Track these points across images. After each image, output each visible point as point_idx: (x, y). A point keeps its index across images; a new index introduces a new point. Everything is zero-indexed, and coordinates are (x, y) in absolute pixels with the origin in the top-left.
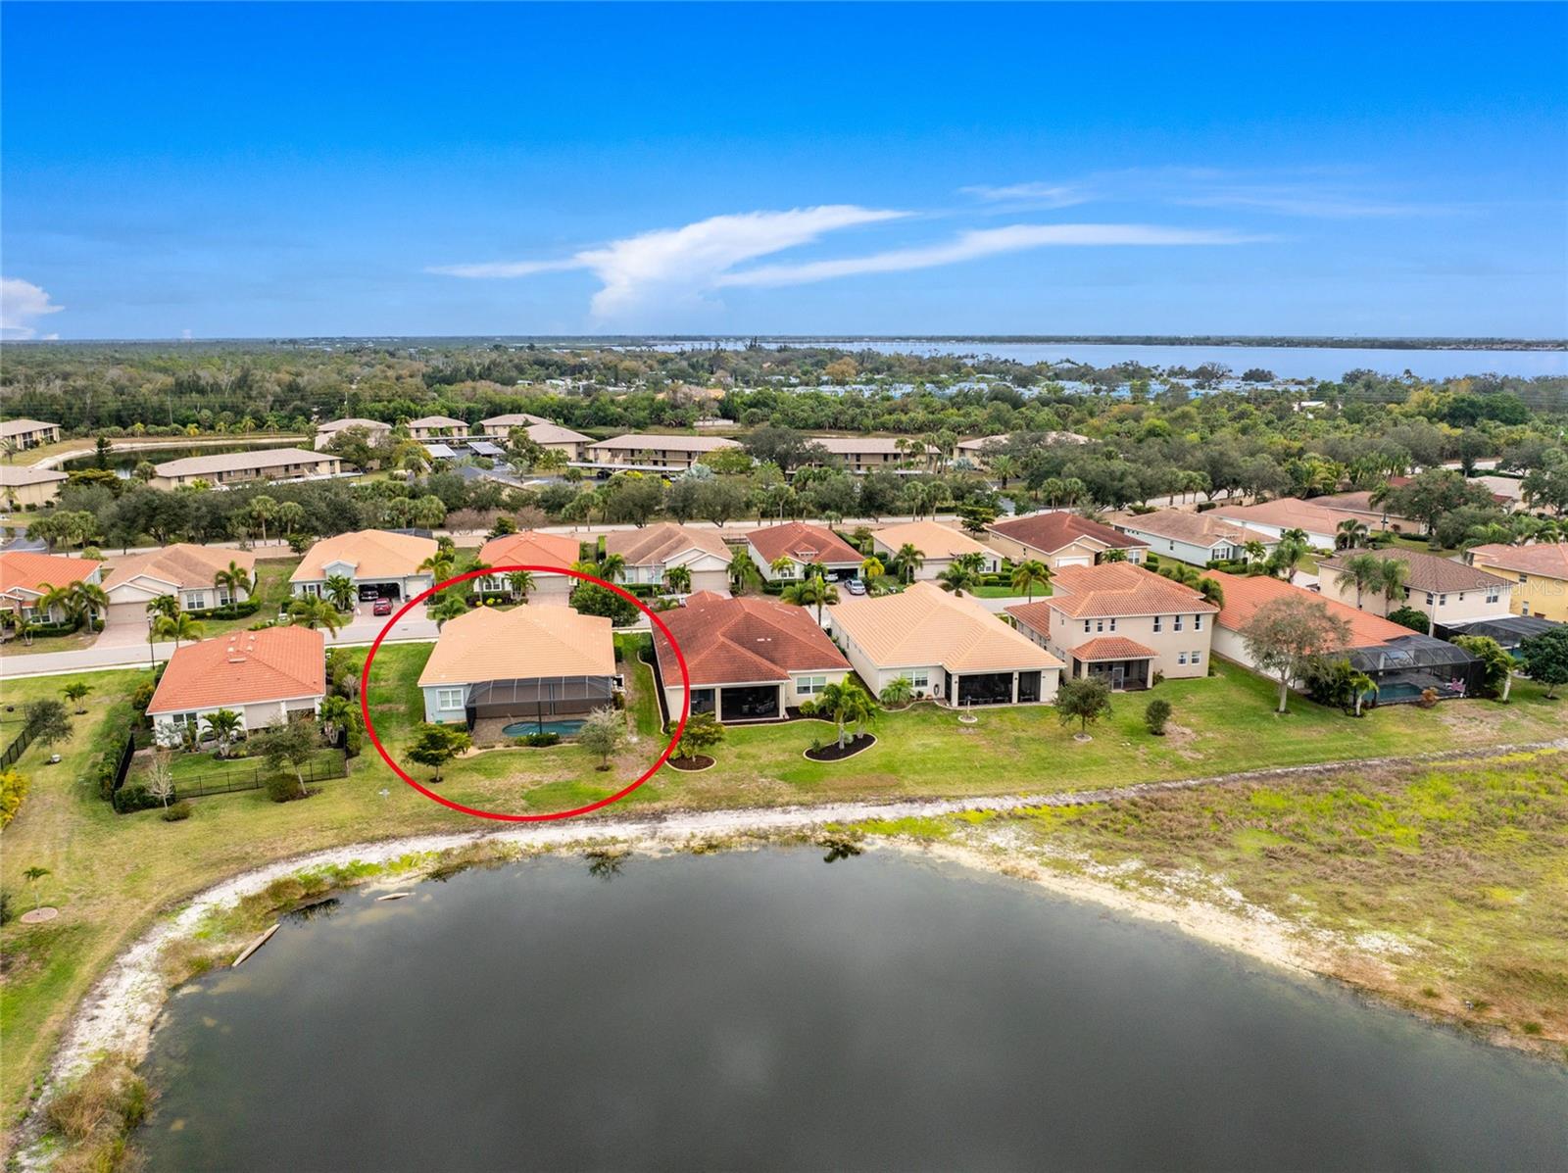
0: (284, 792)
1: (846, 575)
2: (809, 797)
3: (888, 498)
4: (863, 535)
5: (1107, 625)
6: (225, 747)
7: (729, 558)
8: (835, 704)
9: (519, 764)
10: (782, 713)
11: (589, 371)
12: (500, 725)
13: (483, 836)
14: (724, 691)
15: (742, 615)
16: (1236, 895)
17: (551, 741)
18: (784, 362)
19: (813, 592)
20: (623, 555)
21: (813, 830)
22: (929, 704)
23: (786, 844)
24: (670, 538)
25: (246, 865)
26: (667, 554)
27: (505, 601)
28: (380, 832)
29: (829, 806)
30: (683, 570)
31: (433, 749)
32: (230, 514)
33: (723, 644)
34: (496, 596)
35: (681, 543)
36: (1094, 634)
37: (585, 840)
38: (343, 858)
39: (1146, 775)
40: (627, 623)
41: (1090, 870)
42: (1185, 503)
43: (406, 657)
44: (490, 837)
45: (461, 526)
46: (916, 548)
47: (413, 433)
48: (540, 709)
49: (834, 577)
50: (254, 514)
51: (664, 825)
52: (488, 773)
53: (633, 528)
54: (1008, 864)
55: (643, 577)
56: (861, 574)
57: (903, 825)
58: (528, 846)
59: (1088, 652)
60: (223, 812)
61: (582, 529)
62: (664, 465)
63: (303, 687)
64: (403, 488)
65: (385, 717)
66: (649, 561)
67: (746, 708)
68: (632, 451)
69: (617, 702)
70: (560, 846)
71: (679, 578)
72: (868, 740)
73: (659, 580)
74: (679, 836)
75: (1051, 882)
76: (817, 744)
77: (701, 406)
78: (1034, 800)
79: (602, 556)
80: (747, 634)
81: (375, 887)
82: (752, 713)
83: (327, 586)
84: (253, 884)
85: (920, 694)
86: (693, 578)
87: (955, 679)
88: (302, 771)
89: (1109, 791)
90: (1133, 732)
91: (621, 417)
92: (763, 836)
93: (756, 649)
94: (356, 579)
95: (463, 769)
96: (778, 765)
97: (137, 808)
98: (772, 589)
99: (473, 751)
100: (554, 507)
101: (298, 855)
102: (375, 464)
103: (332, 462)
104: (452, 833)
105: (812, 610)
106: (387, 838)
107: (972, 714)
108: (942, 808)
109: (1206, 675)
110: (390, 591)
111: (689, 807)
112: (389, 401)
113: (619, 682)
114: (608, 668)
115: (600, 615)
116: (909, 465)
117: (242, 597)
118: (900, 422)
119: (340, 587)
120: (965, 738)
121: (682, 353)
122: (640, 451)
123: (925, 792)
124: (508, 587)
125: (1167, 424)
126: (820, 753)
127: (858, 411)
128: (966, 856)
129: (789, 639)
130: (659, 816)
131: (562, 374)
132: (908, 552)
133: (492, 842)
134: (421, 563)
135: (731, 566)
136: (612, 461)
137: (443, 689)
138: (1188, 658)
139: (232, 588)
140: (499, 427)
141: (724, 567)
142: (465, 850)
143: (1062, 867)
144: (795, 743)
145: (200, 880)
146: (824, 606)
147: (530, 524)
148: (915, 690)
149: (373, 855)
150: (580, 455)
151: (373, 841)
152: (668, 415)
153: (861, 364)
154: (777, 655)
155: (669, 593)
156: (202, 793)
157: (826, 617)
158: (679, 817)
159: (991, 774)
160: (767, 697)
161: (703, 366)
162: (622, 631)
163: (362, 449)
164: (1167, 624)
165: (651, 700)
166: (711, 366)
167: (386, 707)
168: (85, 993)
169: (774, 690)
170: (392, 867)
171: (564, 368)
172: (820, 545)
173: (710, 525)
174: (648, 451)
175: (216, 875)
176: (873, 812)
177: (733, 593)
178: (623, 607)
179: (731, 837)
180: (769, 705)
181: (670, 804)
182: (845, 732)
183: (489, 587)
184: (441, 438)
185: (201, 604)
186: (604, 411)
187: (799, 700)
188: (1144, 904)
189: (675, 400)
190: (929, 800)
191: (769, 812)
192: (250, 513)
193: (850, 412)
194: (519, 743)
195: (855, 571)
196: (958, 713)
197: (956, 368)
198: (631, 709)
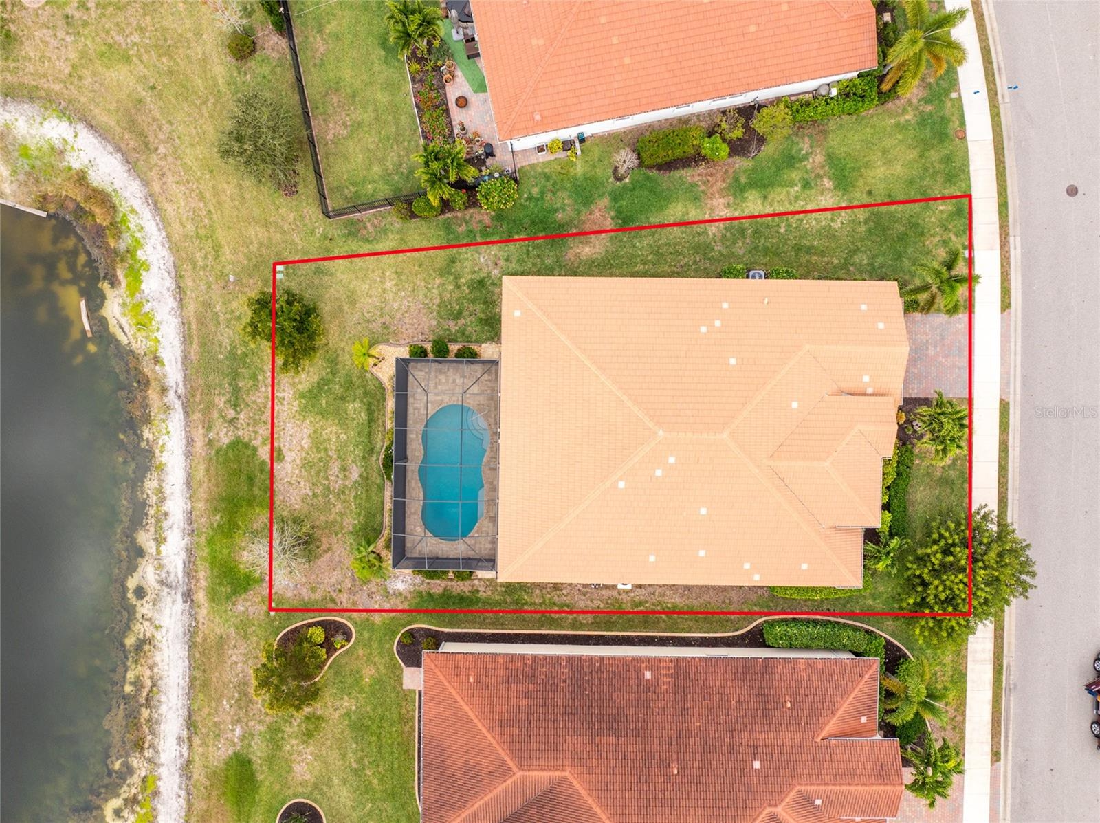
2: (198, 775)
13: (179, 397)
21: (150, 761)
28: (190, 283)
29: (183, 793)
37: (165, 508)
38: (153, 253)
44: (178, 405)
51: (179, 598)
58: (163, 446)
70: (161, 481)
74: (160, 611)
92: (149, 703)
106: (182, 292)
111: (196, 633)
130: (189, 595)
133: (169, 408)
142: (160, 379)
149: (156, 283)
158: (185, 618)
170: (137, 305)
179: (151, 668)
181: (203, 612)
191: (181, 721)
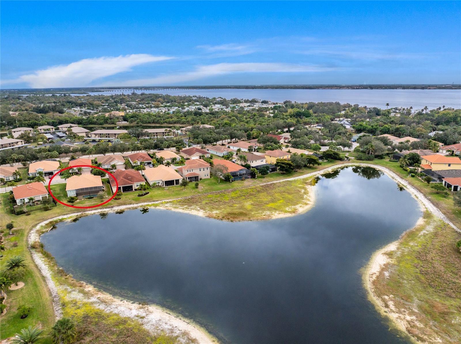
0: (46, 209)
1: (149, 163)
2: (137, 202)
3: (160, 145)
4: (154, 154)
5: (191, 171)
6: (31, 204)
7: (124, 161)
8: (141, 187)
9: (87, 202)
10: (134, 190)
11: (85, 105)
12: (82, 196)
13: (83, 213)
14: (123, 187)
15: (125, 174)
16: (199, 208)
17: (92, 198)
18: (143, 100)
19: (140, 168)
20: (101, 163)
22: (160, 186)
23: (134, 209)
24: (111, 158)
25: (44, 220)
26: (111, 162)
27: (77, 174)
28: (65, 213)
29: (141, 203)
30: (114, 165)
31: (72, 200)
32: (6, 159)
33: (122, 179)
34: (75, 173)
35: (114, 159)
36: (189, 172)
37: (100, 212)
38: (60, 218)
39: (193, 194)
40: (104, 176)
41: (179, 208)
42: (225, 142)
43: (59, 186)
45: (62, 157)
46: (163, 157)
47: (39, 130)
48: (89, 193)
49: (147, 164)
50: (13, 158)
52: (82, 204)
53: (102, 155)
54: (168, 208)
55: (106, 167)
56: (152, 163)
57: (152, 205)
58: (91, 213)
59: (188, 175)
60: (36, 213)
61: (91, 156)
62: (109, 137)
63: (44, 192)
64: (46, 149)
65: (59, 197)
66: (107, 163)
67: (127, 190)
68: (100, 134)
69: (103, 190)
71: (114, 167)
72: (148, 193)
73: (109, 167)
74: (116, 210)
75: (173, 210)
76: (139, 194)
77: (118, 118)
78: (174, 199)
79: (96, 163)
80: (127, 177)
81: (66, 221)
82: (128, 190)
83: (38, 173)
84: (47, 222)
85: (158, 185)
86: (116, 166)
87: (164, 182)
88: (49, 206)
89: (186, 197)
90: (193, 188)
91: (96, 122)
92: (130, 208)
93: (128, 179)
94: (44, 172)
95: (77, 203)
96: (132, 198)
97: (20, 214)
98: (133, 167)
99: (78, 201)
100: (84, 151)
101: (52, 218)
102: (32, 141)
103: (22, 142)
104: (78, 213)
105: (140, 172)
106: (67, 214)
107: (167, 188)
108: (159, 202)
109: (210, 178)
110: (51, 173)
111: (117, 205)
112: (29, 121)
113: (103, 187)
114: (101, 185)
115: (98, 175)
116: (168, 135)
117: (18, 177)
118: (170, 121)
119: (40, 173)
120: (165, 191)
121: (112, 97)
122: (102, 134)
123: (157, 200)
124: (77, 171)
125: (229, 122)
126: (139, 196)
127: (159, 118)
128: (162, 208)
129: (134, 177)
130: (112, 207)
131: (77, 106)
132: (161, 158)
133: (85, 213)
134: (58, 167)
135: (124, 163)
136: (95, 137)
137: (70, 191)
138: (206, 175)
139: (17, 175)
140: (64, 127)
141: (123, 164)
142: (80, 215)
143: (175, 208)
144: (136, 195)
145: (37, 222)
146: (143, 170)
147: (79, 156)
148: (157, 184)
149: (65, 217)
150: (87, 135)
151: (64, 215)
152: (109, 121)
153: (164, 100)
154: (132, 180)
155: (112, 170)
156: (31, 211)
157: (143, 172)
158: (116, 207)
159: (168, 196)
160: (131, 188)
161: (118, 102)
162: (103, 178)
163: (29, 137)
164: (202, 170)
165: (110, 190)
166: (121, 102)
167: (59, 195)
168: (27, 236)
169: (132, 186)
170: (69, 218)
171: (77, 104)
172: (143, 158)
173: (120, 153)
174: (105, 134)
175: (40, 221)
176: (148, 203)
177: (125, 169)
178: (103, 173)
180: (131, 189)
181: (114, 205)
182: (144, 192)
183: (73, 171)
184: (47, 132)
185: (9, 179)
186: (91, 120)
187: (137, 188)
188: (186, 211)
189: (111, 117)
190: (157, 201)
191: (131, 205)
192: (12, 158)
193: (157, 119)
194: (86, 199)
195: (151, 162)
196: (164, 187)
197: (190, 101)
198: (106, 192)
